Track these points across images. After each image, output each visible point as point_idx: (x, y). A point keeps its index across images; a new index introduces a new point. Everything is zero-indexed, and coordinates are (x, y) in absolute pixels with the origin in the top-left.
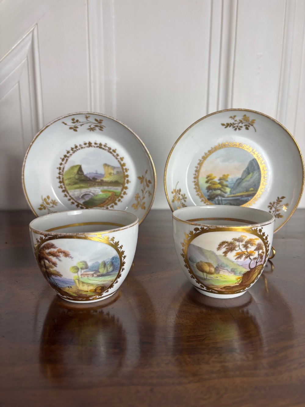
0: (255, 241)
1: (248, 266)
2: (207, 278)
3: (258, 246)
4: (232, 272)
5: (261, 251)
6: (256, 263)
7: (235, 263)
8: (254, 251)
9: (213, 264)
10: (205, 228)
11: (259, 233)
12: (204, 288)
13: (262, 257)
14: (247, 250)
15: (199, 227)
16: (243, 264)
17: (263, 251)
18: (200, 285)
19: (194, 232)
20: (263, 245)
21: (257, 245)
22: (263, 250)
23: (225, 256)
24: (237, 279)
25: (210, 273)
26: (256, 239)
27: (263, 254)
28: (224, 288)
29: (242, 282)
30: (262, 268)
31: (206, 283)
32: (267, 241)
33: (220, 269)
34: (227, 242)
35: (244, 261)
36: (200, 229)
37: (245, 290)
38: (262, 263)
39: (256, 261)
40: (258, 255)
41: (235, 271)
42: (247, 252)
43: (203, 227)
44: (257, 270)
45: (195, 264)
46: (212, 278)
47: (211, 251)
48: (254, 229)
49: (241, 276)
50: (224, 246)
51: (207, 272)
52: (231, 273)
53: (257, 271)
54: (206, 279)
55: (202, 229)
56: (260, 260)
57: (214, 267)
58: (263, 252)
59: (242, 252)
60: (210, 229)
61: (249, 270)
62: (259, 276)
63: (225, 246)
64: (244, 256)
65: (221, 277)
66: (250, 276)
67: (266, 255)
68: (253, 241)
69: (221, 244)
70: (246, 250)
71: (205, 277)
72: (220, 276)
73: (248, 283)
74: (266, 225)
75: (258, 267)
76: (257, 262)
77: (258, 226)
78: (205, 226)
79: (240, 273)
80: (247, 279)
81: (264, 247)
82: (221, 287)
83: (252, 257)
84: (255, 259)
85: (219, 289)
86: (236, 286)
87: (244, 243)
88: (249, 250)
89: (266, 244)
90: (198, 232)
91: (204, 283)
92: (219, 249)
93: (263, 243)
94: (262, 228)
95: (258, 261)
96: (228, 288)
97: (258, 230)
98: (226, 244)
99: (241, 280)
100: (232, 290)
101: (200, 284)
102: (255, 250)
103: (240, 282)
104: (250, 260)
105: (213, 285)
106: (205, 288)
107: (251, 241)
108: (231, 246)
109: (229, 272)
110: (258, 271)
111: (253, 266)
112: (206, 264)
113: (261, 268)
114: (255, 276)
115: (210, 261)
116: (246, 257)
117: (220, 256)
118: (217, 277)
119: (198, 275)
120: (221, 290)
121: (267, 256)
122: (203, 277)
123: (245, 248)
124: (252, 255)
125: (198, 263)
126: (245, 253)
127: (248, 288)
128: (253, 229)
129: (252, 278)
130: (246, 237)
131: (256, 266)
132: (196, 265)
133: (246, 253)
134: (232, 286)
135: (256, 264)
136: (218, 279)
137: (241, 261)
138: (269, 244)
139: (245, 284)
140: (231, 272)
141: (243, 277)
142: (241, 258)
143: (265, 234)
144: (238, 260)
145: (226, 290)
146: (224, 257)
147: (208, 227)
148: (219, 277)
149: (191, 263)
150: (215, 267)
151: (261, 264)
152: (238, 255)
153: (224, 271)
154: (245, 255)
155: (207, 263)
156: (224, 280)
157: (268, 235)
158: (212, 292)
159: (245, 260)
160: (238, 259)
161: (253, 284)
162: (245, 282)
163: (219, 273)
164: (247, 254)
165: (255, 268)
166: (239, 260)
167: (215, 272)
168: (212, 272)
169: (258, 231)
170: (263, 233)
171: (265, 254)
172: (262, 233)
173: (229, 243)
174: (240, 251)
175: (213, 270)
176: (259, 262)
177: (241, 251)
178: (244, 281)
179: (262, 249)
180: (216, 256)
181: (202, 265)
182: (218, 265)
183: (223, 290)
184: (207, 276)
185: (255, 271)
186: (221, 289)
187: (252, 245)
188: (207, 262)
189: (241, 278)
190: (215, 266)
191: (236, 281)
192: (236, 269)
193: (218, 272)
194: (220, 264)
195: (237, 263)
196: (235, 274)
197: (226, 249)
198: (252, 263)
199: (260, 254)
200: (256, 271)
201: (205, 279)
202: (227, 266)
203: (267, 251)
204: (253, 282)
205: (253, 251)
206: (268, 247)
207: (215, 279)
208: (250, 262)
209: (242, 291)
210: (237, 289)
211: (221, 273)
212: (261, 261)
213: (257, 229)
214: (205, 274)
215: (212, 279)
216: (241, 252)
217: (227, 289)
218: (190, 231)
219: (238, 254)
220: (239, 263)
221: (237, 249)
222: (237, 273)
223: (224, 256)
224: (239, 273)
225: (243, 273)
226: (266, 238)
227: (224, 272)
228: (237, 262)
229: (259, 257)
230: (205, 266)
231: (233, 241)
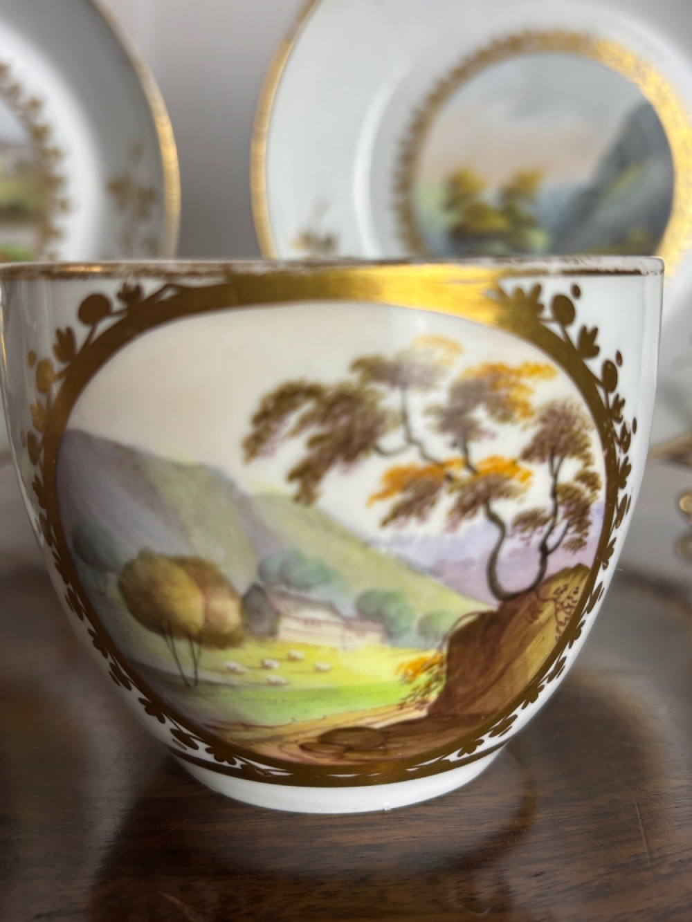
0: (522, 388)
1: (483, 576)
2: (204, 675)
3: (550, 426)
4: (369, 624)
5: (570, 469)
6: (537, 556)
7: (383, 550)
8: (525, 466)
9: (225, 570)
10: (150, 286)
11: (555, 328)
12: (196, 747)
13: (579, 515)
14: (466, 451)
15: (110, 288)
16: (442, 563)
17: (591, 469)
18: (173, 731)
19: (81, 333)
20: (584, 426)
21: (544, 420)
22: (587, 459)
23: (307, 496)
24: (409, 678)
25: (215, 638)
26: (535, 370)
27: (587, 493)
28: (328, 739)
29: (446, 695)
30: (590, 594)
31: (204, 708)
32: (612, 397)
33: (282, 605)
34: (312, 392)
35: (448, 537)
36: (117, 305)
37: (479, 749)
38: (587, 557)
39: (537, 539)
40: (554, 494)
41: (391, 610)
42: (468, 465)
43: (132, 282)
44: (549, 609)
45: (113, 578)
46: (232, 671)
47: (201, 468)
48: (519, 291)
49: (432, 653)
50: (293, 419)
51: (194, 630)
52: (361, 632)
53: (550, 619)
54: (196, 681)
55: (130, 295)
56: (572, 535)
57: (232, 592)
58: (588, 479)
59: (428, 471)
60: (184, 291)
61: (490, 604)
62: (571, 654)
63: (304, 422)
64: (446, 501)
65: (291, 666)
66: (506, 651)
67: (614, 510)
68: (514, 385)
69: (271, 405)
70: (456, 454)
71: (188, 672)
72: (283, 655)
73: (490, 702)
74: (607, 273)
75: (560, 584)
76: (545, 551)
77: (544, 273)
78: (146, 272)
79: (425, 629)
80: (485, 671)
81: (594, 438)
82: (302, 738)
83: (507, 509)
84: (530, 520)
85: (291, 753)
86: (407, 729)
87: (440, 396)
88: (480, 452)
89: (607, 415)
90: (105, 324)
91: (188, 715)
92: (256, 444)
93: (584, 410)
94: (577, 291)
95: (551, 542)
96: (351, 742)
97: (546, 298)
98: (308, 407)
99: (437, 678)
100: (386, 752)
101: (169, 724)
102: (527, 455)
103: (433, 696)
104: (494, 533)
105: (247, 726)
106: (202, 746)
107: (494, 386)
108: (343, 421)
109: (348, 623)
110: (562, 616)
111: (517, 578)
112: (180, 575)
113: (577, 597)
114: (537, 652)
115: (202, 546)
116: (465, 509)
117: (270, 498)
118: (265, 667)
119: (143, 658)
120: (308, 758)
121: (620, 518)
122: (172, 669)
123: (449, 438)
124: (506, 493)
125: (130, 566)
126: (449, 478)
127: (497, 740)
128: (509, 285)
129: (518, 663)
130: (455, 348)
131: (541, 581)
132: (122, 587)
133: (463, 474)
134: (377, 726)
135: (544, 562)
136: (273, 677)
137: (426, 540)
138: (629, 427)
139: (475, 709)
140: (358, 624)
141: (450, 656)
142: (421, 514)
143: (600, 341)
144: (401, 526)
145: (341, 757)
146: (299, 508)
147: (170, 275)
148: (276, 665)
149: (87, 574)
150: (242, 587)
151: (579, 568)
152: (404, 488)
153: (309, 613)
154: (451, 491)
155: (182, 562)
156: (317, 682)
157: (619, 356)
158: (248, 774)
159: (453, 525)
160: (401, 519)
161: (533, 708)
162: (473, 697)
163: (273, 633)
164: (472, 486)
165: (533, 589)
166: (412, 527)
167: (246, 625)
168: (227, 629)
169: (547, 313)
170: (584, 330)
171: (601, 494)
172: (574, 332)
173: (329, 394)
174: (410, 459)
175: (229, 611)
176: (560, 551)
177: (424, 456)
178: (461, 690)
179: (576, 447)
180: (243, 504)
181: (154, 583)
182: (262, 572)
183: (324, 759)
184: (196, 665)
185: (535, 612)
186: (303, 747)
187: (505, 410)
188: (186, 552)
189: (436, 669)
190: (242, 579)
191: (406, 691)
192: (390, 597)
193: (265, 626)
194: (274, 566)
195: (396, 550)
196: (391, 633)
197: (313, 442)
198: (514, 553)
199: (567, 489)
200: (542, 617)
201: (189, 686)
202: (326, 576)
203: (617, 474)
204: (530, 694)
205: (514, 463)
206: (626, 446)
207: (251, 676)
208: (490, 546)
209: (453, 757)
210: (415, 748)
211: (290, 629)
212: (578, 544)
213: (538, 290)
214: (182, 646)
215: (234, 680)
216: (420, 464)
217: (350, 749)
218: (59, 333)
219: (397, 480)
220: (411, 553)
221: (391, 440)
222: (407, 630)
223: (297, 499)
224: (414, 625)
225: (446, 625)
226: (610, 375)
227: (307, 622)
228: (397, 541)
229: (562, 510)
230: (174, 584)
231: (353, 378)
